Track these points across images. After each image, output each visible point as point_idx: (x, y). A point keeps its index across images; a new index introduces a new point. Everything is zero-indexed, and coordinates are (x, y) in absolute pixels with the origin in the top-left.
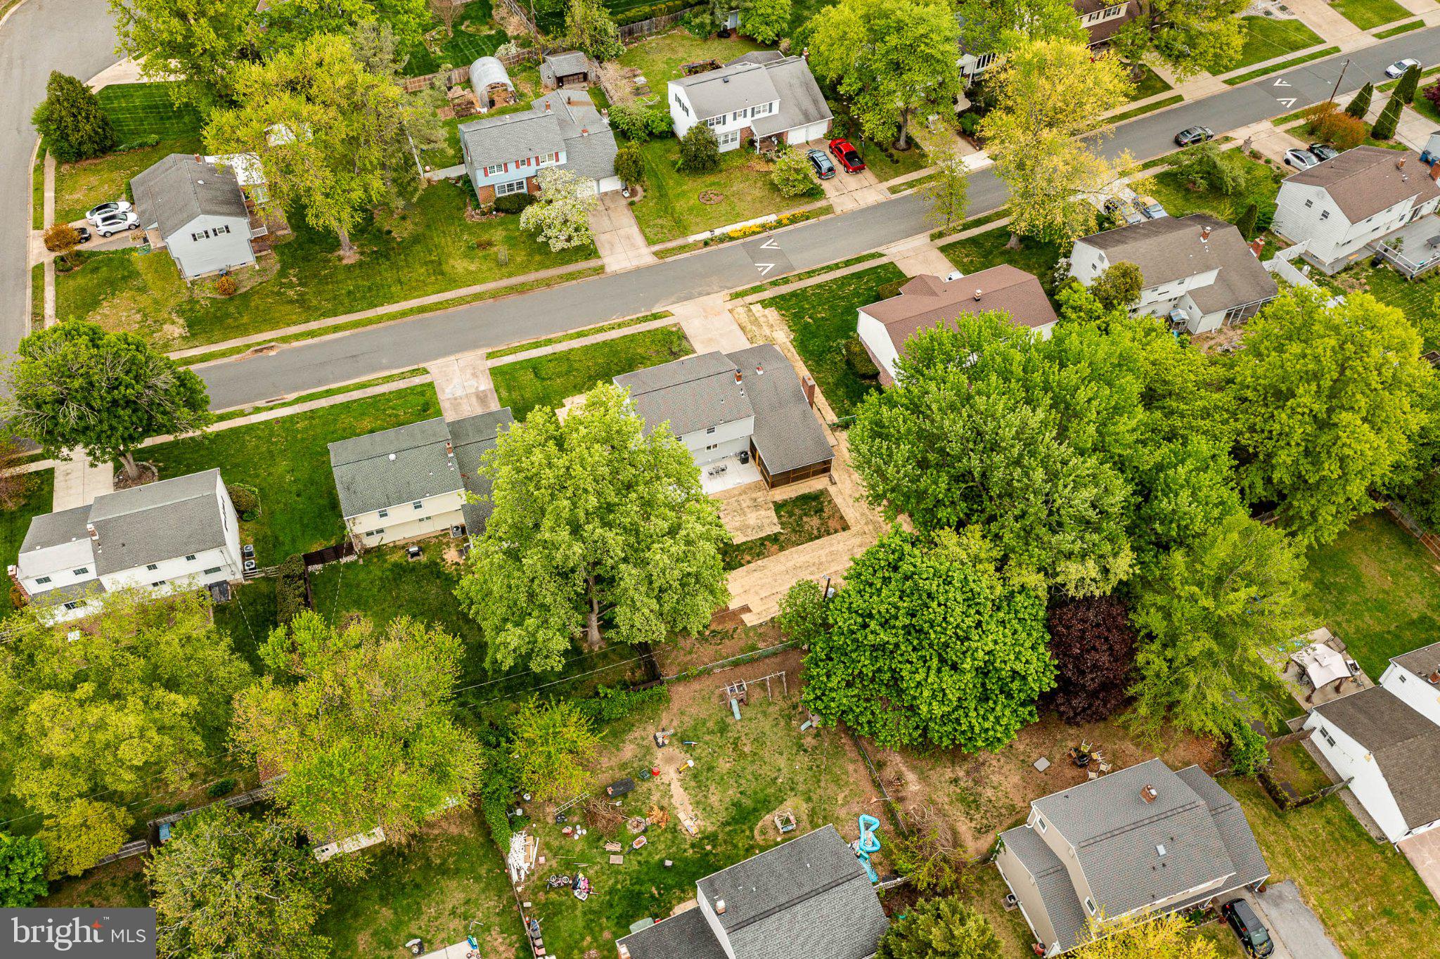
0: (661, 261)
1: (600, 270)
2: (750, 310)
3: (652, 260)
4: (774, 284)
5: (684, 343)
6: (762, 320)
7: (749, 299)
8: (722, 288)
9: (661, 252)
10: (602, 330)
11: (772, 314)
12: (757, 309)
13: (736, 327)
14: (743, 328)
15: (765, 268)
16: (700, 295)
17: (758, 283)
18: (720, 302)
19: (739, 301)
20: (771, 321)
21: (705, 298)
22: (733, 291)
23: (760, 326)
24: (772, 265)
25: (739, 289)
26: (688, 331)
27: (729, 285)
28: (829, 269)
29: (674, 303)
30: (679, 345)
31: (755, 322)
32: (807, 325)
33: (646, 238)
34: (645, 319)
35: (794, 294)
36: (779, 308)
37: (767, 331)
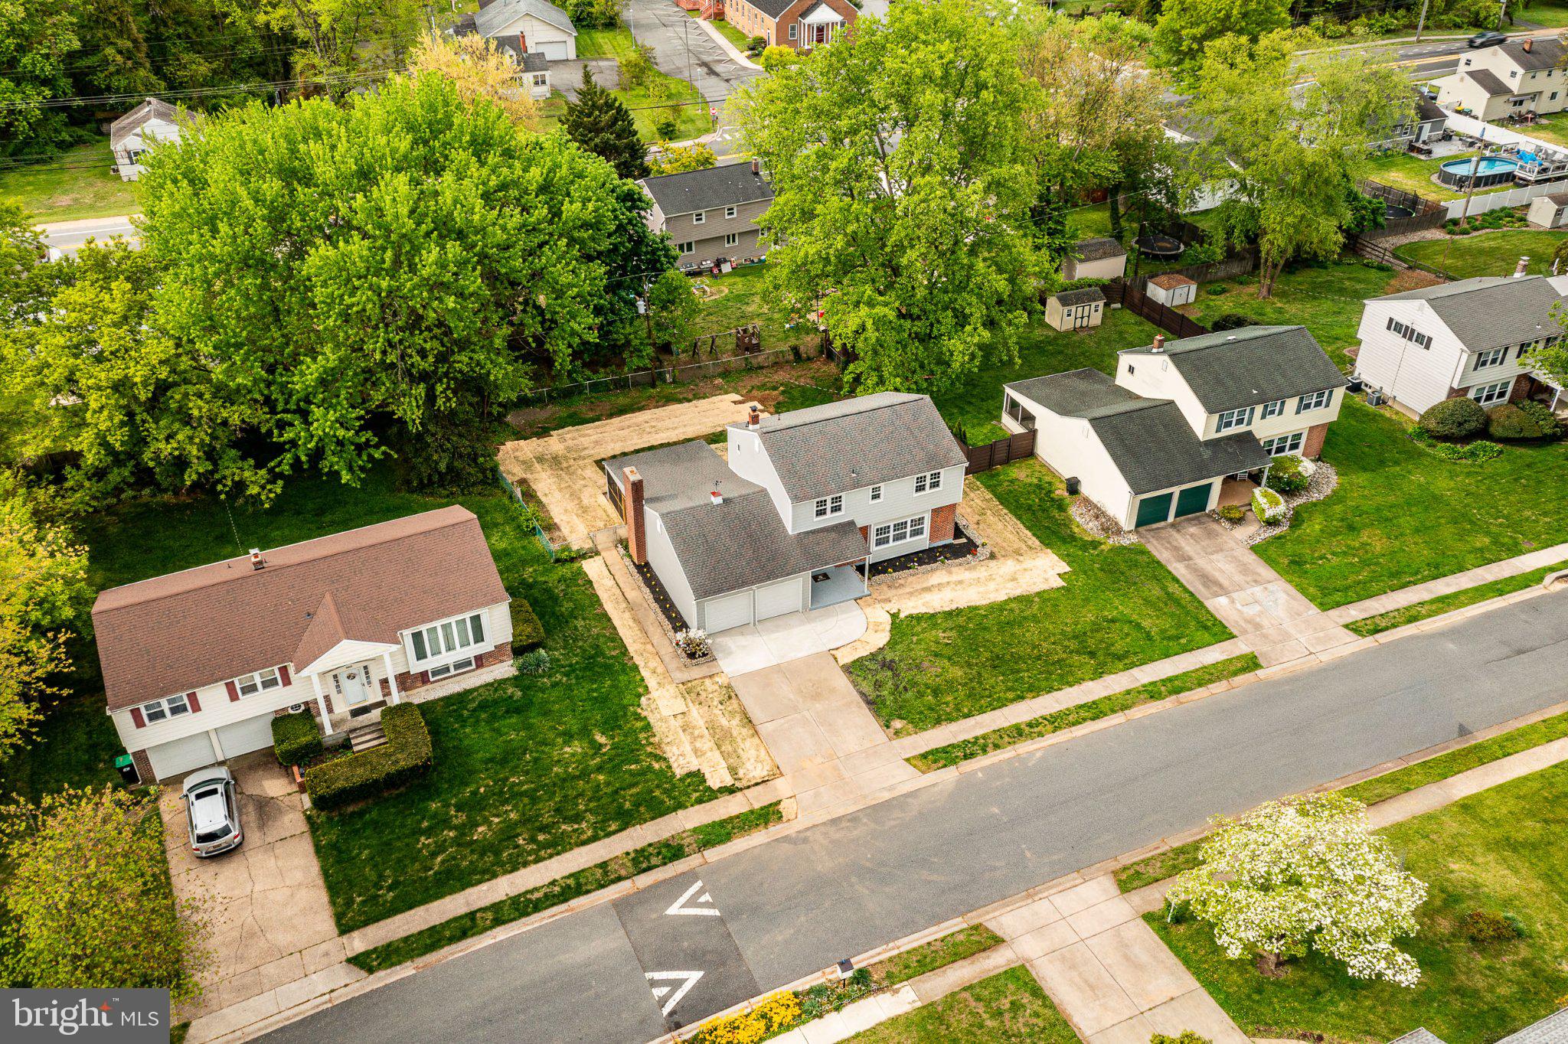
0: (973, 918)
1: (1128, 881)
2: (733, 771)
3: (1004, 920)
4: (672, 851)
5: (867, 687)
6: (706, 744)
8: (799, 840)
9: (984, 949)
10: (1057, 721)
11: (681, 759)
12: (717, 778)
13: (762, 728)
14: (750, 723)
15: (692, 903)
16: (853, 818)
17: (713, 854)
18: (806, 798)
19: (757, 799)
20: (685, 738)
21: (841, 812)
22: (775, 831)
23: (712, 727)
24: (674, 910)
25: (760, 837)
26: (864, 717)
27: (786, 847)
28: (521, 906)
29: (914, 794)
30: (878, 685)
31: (721, 739)
32: (610, 725)
33: (1039, 993)
34: (969, 750)
35: (627, 820)
36: (665, 776)
37: (697, 716)
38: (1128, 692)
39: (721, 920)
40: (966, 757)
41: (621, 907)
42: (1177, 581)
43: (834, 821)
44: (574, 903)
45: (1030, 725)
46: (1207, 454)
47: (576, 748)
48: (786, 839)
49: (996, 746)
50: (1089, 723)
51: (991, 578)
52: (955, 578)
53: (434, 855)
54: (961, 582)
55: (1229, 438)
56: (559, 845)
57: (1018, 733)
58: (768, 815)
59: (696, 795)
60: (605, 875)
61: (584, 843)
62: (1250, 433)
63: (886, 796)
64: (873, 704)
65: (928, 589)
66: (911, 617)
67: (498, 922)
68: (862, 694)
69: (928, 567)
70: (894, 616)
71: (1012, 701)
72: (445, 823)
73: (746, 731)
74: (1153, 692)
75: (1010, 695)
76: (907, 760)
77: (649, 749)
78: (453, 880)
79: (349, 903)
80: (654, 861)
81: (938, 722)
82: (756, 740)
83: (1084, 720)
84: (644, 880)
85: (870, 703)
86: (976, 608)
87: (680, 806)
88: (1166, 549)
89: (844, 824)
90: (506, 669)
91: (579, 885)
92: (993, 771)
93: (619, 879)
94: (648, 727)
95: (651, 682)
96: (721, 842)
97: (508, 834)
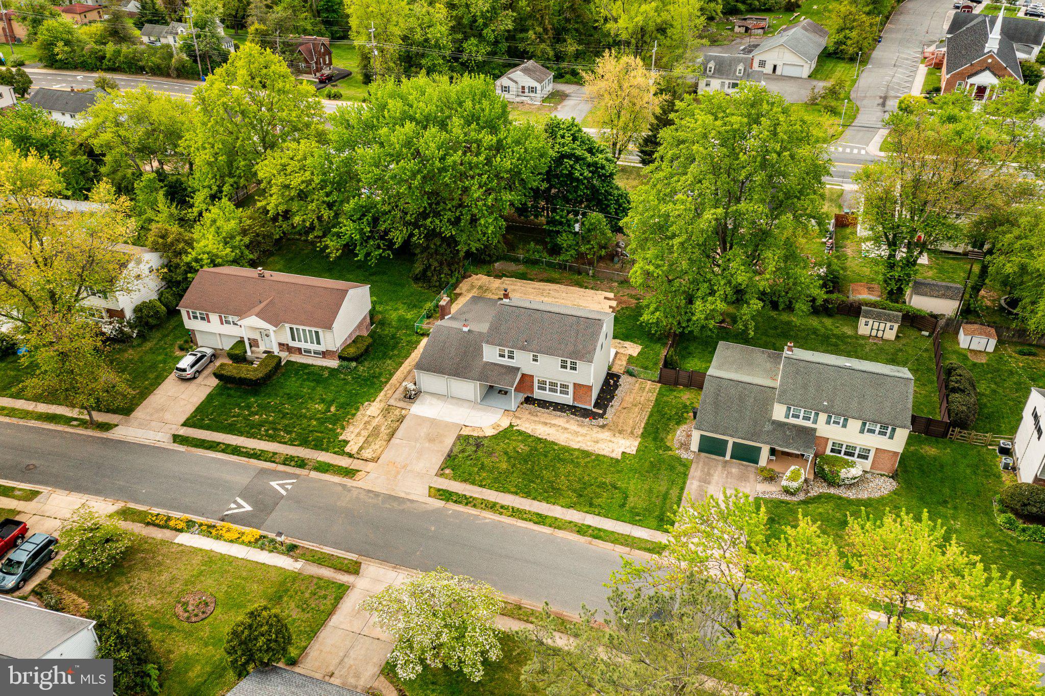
0: (361, 559)
2: (361, 449)
3: (370, 568)
4: (302, 464)
5: (457, 449)
6: (365, 433)
7: (344, 462)
8: (348, 489)
9: (348, 572)
10: (516, 513)
11: (349, 433)
12: (351, 448)
13: (393, 440)
14: (392, 435)
15: (283, 485)
16: (377, 495)
17: (314, 474)
18: (372, 476)
19: (355, 465)
20: (361, 426)
21: (377, 489)
22: (344, 480)
23: (376, 428)
24: (274, 484)
25: (336, 479)
26: (439, 460)
28: (236, 451)
29: (412, 501)
30: (463, 451)
31: (373, 434)
32: (341, 406)
33: (338, 599)
34: (461, 500)
35: (304, 443)
36: (336, 436)
37: (377, 421)
38: (570, 522)
39: (282, 497)
40: (455, 502)
41: (263, 471)
42: (682, 489)
43: (369, 491)
44: (252, 460)
45: (502, 507)
46: (768, 427)
47: (320, 407)
48: (344, 486)
49: (474, 506)
50: (531, 523)
51: (585, 435)
52: (567, 426)
53: (234, 416)
54: (566, 429)
55: (795, 426)
56: (272, 438)
57: (492, 507)
58: (349, 473)
59: (337, 450)
60: (271, 457)
61: (280, 442)
62: (815, 430)
63: (402, 495)
64: (450, 457)
65: (546, 424)
66: (519, 431)
67: (223, 451)
68: (451, 451)
69: (559, 413)
70: (511, 426)
71: (512, 493)
72: (248, 407)
73: (386, 437)
74: (581, 530)
75: (513, 490)
76: (430, 487)
77: (345, 423)
78: (230, 429)
79: (195, 416)
80: (293, 464)
81: (465, 481)
82: (385, 443)
83: (530, 520)
84: (281, 468)
85: (449, 456)
86: (556, 444)
87: (327, 450)
88: (702, 471)
89: (371, 495)
90: (334, 363)
91: (260, 455)
92: (457, 514)
93: (274, 462)
94: (354, 415)
95: (378, 399)
96: (321, 472)
97: (261, 424)
